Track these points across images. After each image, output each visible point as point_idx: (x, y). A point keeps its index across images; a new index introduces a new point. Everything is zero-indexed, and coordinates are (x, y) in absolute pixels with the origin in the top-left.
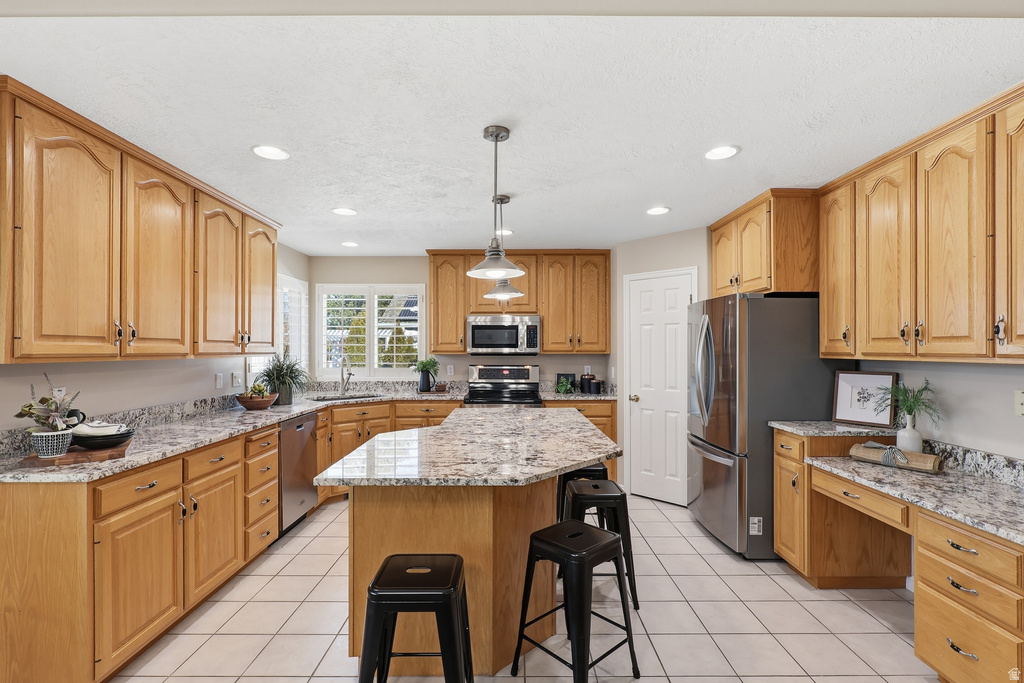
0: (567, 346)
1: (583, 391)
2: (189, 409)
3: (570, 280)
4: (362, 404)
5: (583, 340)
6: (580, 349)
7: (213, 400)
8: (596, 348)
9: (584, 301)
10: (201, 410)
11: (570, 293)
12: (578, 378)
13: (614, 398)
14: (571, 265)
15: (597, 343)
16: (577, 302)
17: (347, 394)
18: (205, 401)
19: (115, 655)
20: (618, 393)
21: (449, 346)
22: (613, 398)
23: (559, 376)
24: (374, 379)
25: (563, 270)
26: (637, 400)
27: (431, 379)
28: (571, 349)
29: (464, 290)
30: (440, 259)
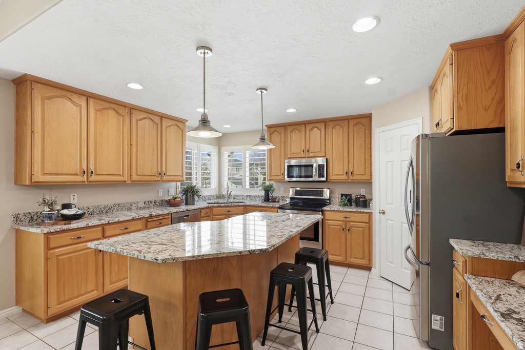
0: (345, 177)
1: (357, 206)
2: (141, 205)
3: (346, 135)
4: (228, 206)
5: (355, 173)
6: (353, 178)
7: (155, 201)
8: (363, 177)
9: (355, 148)
10: (148, 205)
11: (346, 143)
12: (353, 197)
13: (371, 211)
14: (347, 126)
15: (365, 175)
16: (351, 149)
17: (230, 201)
18: (151, 202)
19: (58, 306)
20: (373, 208)
21: (277, 177)
22: (369, 211)
23: (342, 195)
24: (245, 194)
25: (341, 129)
26: (384, 213)
27: (270, 195)
28: (347, 178)
29: (285, 145)
30: (272, 130)
